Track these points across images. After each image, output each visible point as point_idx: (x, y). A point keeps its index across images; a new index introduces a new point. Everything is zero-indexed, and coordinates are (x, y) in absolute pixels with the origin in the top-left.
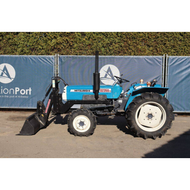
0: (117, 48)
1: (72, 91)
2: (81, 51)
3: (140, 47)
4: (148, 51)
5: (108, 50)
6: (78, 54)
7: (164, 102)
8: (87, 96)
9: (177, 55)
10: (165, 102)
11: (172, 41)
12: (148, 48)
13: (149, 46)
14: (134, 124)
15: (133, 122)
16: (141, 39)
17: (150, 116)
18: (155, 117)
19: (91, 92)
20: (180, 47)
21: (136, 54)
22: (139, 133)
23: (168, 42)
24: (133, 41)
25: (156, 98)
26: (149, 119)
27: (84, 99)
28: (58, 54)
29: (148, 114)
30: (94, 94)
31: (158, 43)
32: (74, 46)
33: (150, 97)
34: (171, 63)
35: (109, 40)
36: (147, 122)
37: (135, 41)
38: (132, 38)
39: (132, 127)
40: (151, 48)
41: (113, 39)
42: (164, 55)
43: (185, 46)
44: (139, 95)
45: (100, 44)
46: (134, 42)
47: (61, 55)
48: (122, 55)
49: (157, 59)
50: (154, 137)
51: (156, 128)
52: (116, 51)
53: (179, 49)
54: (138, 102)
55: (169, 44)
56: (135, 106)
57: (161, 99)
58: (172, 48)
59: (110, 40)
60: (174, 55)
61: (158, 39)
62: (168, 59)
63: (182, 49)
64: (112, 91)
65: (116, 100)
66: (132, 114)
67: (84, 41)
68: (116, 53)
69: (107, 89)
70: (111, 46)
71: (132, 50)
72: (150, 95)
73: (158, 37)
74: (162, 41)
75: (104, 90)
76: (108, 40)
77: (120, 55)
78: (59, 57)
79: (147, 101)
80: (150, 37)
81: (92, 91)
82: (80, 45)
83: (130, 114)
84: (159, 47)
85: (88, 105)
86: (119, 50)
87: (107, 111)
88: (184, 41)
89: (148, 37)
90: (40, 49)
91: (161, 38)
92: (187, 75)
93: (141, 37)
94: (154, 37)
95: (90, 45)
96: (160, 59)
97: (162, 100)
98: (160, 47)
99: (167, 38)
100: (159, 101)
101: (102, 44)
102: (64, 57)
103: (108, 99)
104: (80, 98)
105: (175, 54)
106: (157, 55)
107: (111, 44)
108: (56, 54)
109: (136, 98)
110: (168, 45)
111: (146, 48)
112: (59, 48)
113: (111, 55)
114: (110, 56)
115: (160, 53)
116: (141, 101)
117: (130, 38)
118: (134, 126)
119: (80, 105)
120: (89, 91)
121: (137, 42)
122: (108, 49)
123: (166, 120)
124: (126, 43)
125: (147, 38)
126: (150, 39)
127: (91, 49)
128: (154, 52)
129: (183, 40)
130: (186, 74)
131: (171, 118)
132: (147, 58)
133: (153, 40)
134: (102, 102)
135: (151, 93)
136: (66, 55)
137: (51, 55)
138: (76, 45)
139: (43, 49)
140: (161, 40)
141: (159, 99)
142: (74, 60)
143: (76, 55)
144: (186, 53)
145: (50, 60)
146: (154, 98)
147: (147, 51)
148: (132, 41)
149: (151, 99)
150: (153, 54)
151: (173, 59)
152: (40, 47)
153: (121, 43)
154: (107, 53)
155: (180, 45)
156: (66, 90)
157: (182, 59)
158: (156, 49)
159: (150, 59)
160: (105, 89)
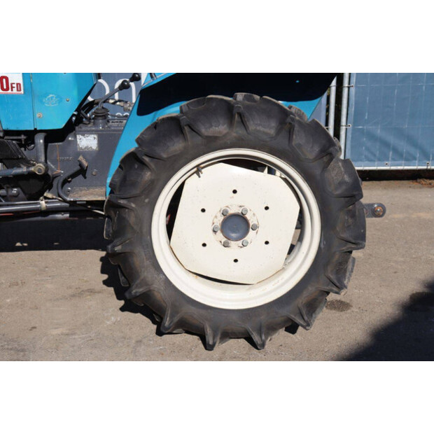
7: (310, 151)
10: (317, 149)
14: (147, 274)
15: (139, 260)
18: (260, 229)
22: (176, 319)
25: (265, 127)
26: (232, 243)
29: (221, 218)
33: (231, 124)
36: (219, 259)
44: (173, 110)
50: (256, 338)
51: (269, 286)
54: (165, 156)
56: (147, 175)
57: (290, 133)
64: (27, 87)
65: (54, 136)
66: (132, 219)
72: (230, 112)
79: (212, 144)
83: (122, 220)
87: (16, 197)
97: (299, 139)
100: (282, 142)
109: (155, 126)
116: (177, 146)
118: (145, 283)
123: (319, 248)
131: (345, 235)
135: (240, 96)
141: (279, 131)
146: (252, 126)
149: (238, 132)
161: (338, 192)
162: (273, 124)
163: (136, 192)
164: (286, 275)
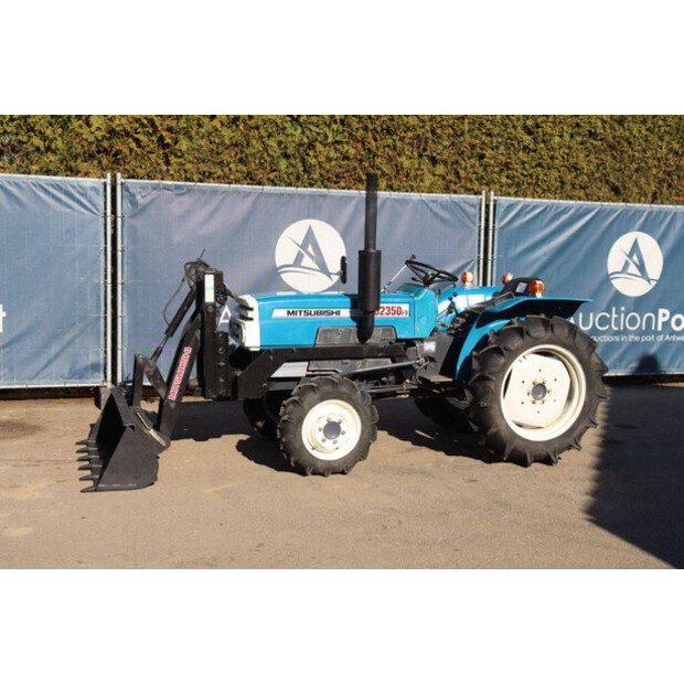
0: (333, 163)
1: (281, 313)
2: (203, 167)
3: (406, 163)
4: (431, 176)
5: (301, 169)
6: (195, 177)
7: (583, 346)
8: (331, 331)
9: (516, 194)
10: (586, 346)
11: (502, 148)
12: (430, 167)
13: (434, 161)
14: (498, 420)
15: (494, 412)
16: (410, 134)
17: (540, 390)
18: (552, 393)
19: (344, 318)
20: (524, 168)
21: (395, 187)
22: (511, 448)
23: (490, 151)
24: (385, 143)
25: (561, 332)
26: (537, 401)
27: (320, 344)
28: (119, 175)
29: (532, 386)
30: (355, 324)
31: (463, 153)
32: (177, 147)
33: (546, 330)
34: (503, 218)
35: (303, 132)
37: (390, 141)
38: (382, 129)
39: (493, 430)
40: (440, 169)
41: (317, 130)
42: (484, 192)
43: (539, 169)
45: (272, 143)
46: (388, 146)
47: (129, 178)
48: (349, 188)
49: (462, 205)
50: (553, 459)
51: (558, 426)
52: (328, 171)
53: (523, 174)
54: (513, 348)
55: (494, 157)
57: (575, 335)
58: (502, 170)
59: (308, 132)
60: (509, 194)
61: (462, 139)
62: (495, 206)
63: (531, 176)
64: (412, 313)
65: (421, 341)
66: (492, 386)
67: (217, 130)
68: (328, 179)
69: (397, 305)
70: (311, 153)
71: (383, 172)
73: (462, 134)
74: (473, 147)
75: (386, 311)
76: (299, 130)
77: (343, 188)
78: (122, 184)
79: (536, 341)
80: (439, 131)
81: (346, 313)
82: (203, 142)
83: (485, 387)
84: (466, 168)
85: (332, 362)
86: (340, 170)
87: (389, 382)
88: (534, 151)
89: (433, 132)
90: (38, 149)
91: (472, 137)
92: (545, 258)
93: (408, 129)
94: (451, 132)
95: (236, 145)
96: (473, 206)
98: (469, 166)
99: (489, 138)
100: (571, 340)
101: (280, 143)
102: (144, 187)
103: (398, 340)
104: (306, 340)
105: (512, 191)
106: (460, 193)
107: (311, 146)
108: (109, 175)
110: (492, 162)
111: (426, 165)
112: (118, 152)
113: (311, 185)
114: (309, 189)
115: (469, 186)
116: (519, 342)
117: (374, 129)
118: (497, 426)
119: (306, 363)
120: (338, 313)
121: (399, 144)
122: (300, 165)
123: (585, 402)
124: (359, 145)
125: (430, 135)
126: (439, 137)
127: (241, 161)
128: (450, 181)
129: (532, 146)
130: (545, 254)
132: (434, 201)
133: (446, 143)
134: (380, 350)
135: (543, 316)
136: (149, 178)
137: (86, 174)
138: (184, 144)
139: (48, 149)
140: (469, 144)
141: (569, 335)
142: (182, 199)
143: (187, 179)
144: (540, 191)
145: (84, 195)
146: (556, 332)
147: (428, 179)
148: (381, 139)
149: (549, 335)
150: (447, 190)
151: (510, 207)
152: (37, 141)
153: (346, 148)
154: (298, 179)
155: (523, 163)
156: (256, 310)
157: (535, 208)
158: (457, 174)
159: (443, 205)
160: (391, 305)
161: (596, 369)
162: (567, 331)
163: (494, 369)
164: (565, 420)
